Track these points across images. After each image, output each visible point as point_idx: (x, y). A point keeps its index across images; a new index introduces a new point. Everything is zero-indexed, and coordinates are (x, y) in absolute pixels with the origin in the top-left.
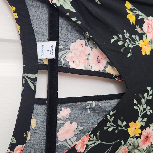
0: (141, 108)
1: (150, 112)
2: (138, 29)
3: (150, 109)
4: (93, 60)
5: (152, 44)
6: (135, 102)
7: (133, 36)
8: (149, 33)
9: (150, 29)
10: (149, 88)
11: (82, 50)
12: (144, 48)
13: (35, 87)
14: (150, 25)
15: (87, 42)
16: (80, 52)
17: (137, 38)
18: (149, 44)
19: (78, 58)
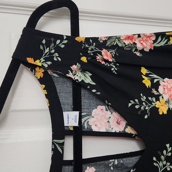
0: (161, 164)
1: (170, 168)
2: (154, 92)
3: (170, 165)
4: (113, 122)
5: (169, 104)
6: (154, 159)
7: (150, 98)
8: (165, 94)
9: (166, 90)
10: (168, 145)
11: (103, 115)
12: (161, 109)
13: (63, 150)
14: (166, 86)
15: (107, 107)
16: (102, 117)
17: (154, 99)
18: (166, 104)
19: (100, 121)
